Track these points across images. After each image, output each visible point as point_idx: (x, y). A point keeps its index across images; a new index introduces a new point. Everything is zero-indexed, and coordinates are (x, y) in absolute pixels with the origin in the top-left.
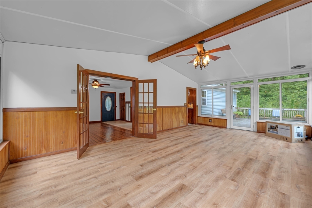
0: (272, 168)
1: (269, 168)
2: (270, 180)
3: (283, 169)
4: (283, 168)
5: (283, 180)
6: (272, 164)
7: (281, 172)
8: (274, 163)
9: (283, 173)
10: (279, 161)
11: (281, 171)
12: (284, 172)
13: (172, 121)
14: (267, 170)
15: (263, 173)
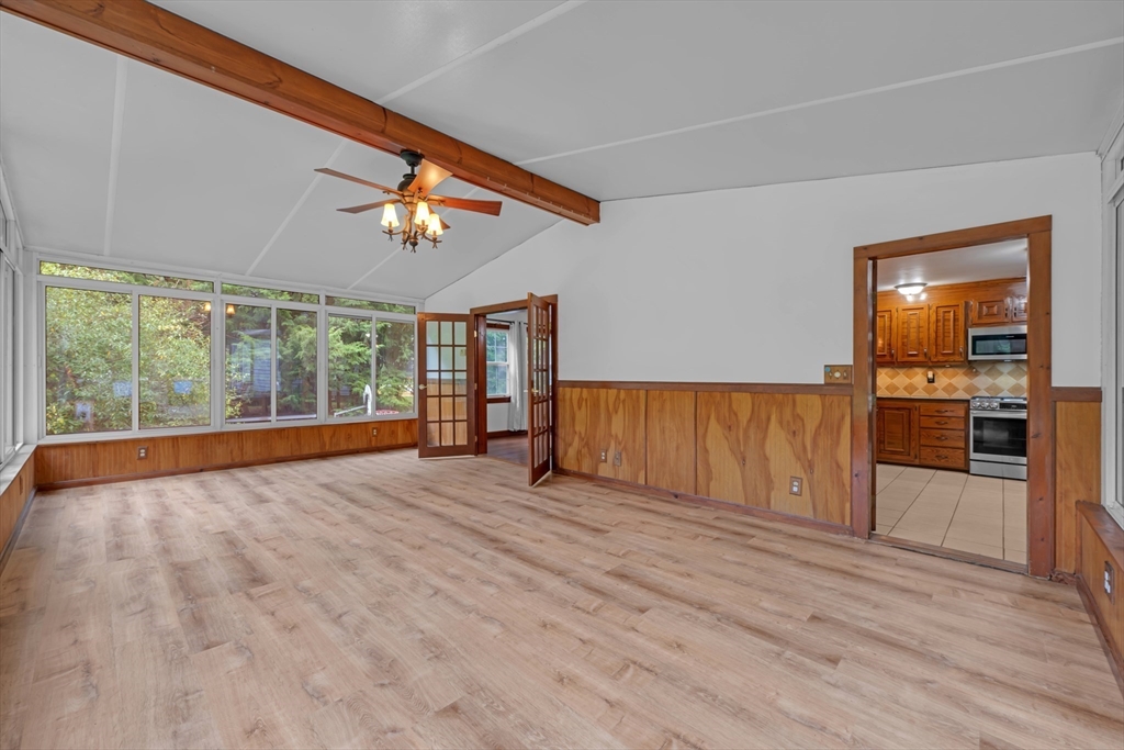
0: (173, 592)
1: (182, 588)
2: (158, 564)
3: (140, 608)
4: (142, 611)
5: (129, 579)
6: (183, 605)
7: (140, 595)
8: (180, 613)
9: (135, 593)
10: (168, 635)
11: (143, 598)
12: (134, 599)
13: (707, 464)
14: (180, 579)
15: (183, 569)
